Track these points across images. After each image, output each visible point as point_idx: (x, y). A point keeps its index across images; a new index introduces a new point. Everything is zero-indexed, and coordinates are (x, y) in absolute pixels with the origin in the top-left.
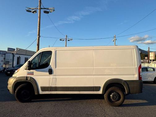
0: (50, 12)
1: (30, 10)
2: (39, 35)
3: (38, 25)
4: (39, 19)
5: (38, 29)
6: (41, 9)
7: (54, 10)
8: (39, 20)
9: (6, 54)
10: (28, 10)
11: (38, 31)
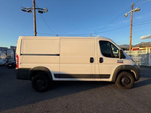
0: (45, 12)
1: (25, 10)
2: (36, 32)
3: (34, 23)
4: (34, 17)
5: (34, 27)
6: (35, 9)
7: (47, 11)
8: (34, 19)
9: (7, 50)
10: (23, 9)
11: (34, 28)
